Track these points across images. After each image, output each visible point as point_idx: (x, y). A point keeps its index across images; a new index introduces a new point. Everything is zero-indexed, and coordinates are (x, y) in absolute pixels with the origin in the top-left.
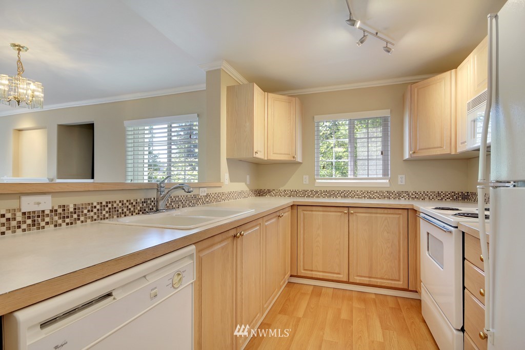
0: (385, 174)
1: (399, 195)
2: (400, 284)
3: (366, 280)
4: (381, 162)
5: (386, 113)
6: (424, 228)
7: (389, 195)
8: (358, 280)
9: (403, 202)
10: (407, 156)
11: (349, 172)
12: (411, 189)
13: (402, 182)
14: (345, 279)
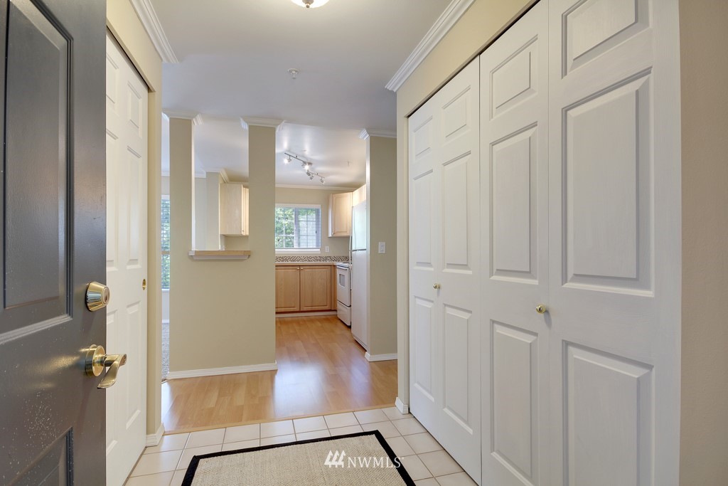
0: (317, 245)
1: (326, 259)
2: (327, 308)
3: (309, 308)
4: (315, 238)
5: (318, 206)
6: (338, 272)
7: (321, 258)
8: (305, 309)
9: (328, 262)
10: (330, 235)
11: (295, 244)
12: (332, 255)
13: (328, 251)
14: (298, 310)
